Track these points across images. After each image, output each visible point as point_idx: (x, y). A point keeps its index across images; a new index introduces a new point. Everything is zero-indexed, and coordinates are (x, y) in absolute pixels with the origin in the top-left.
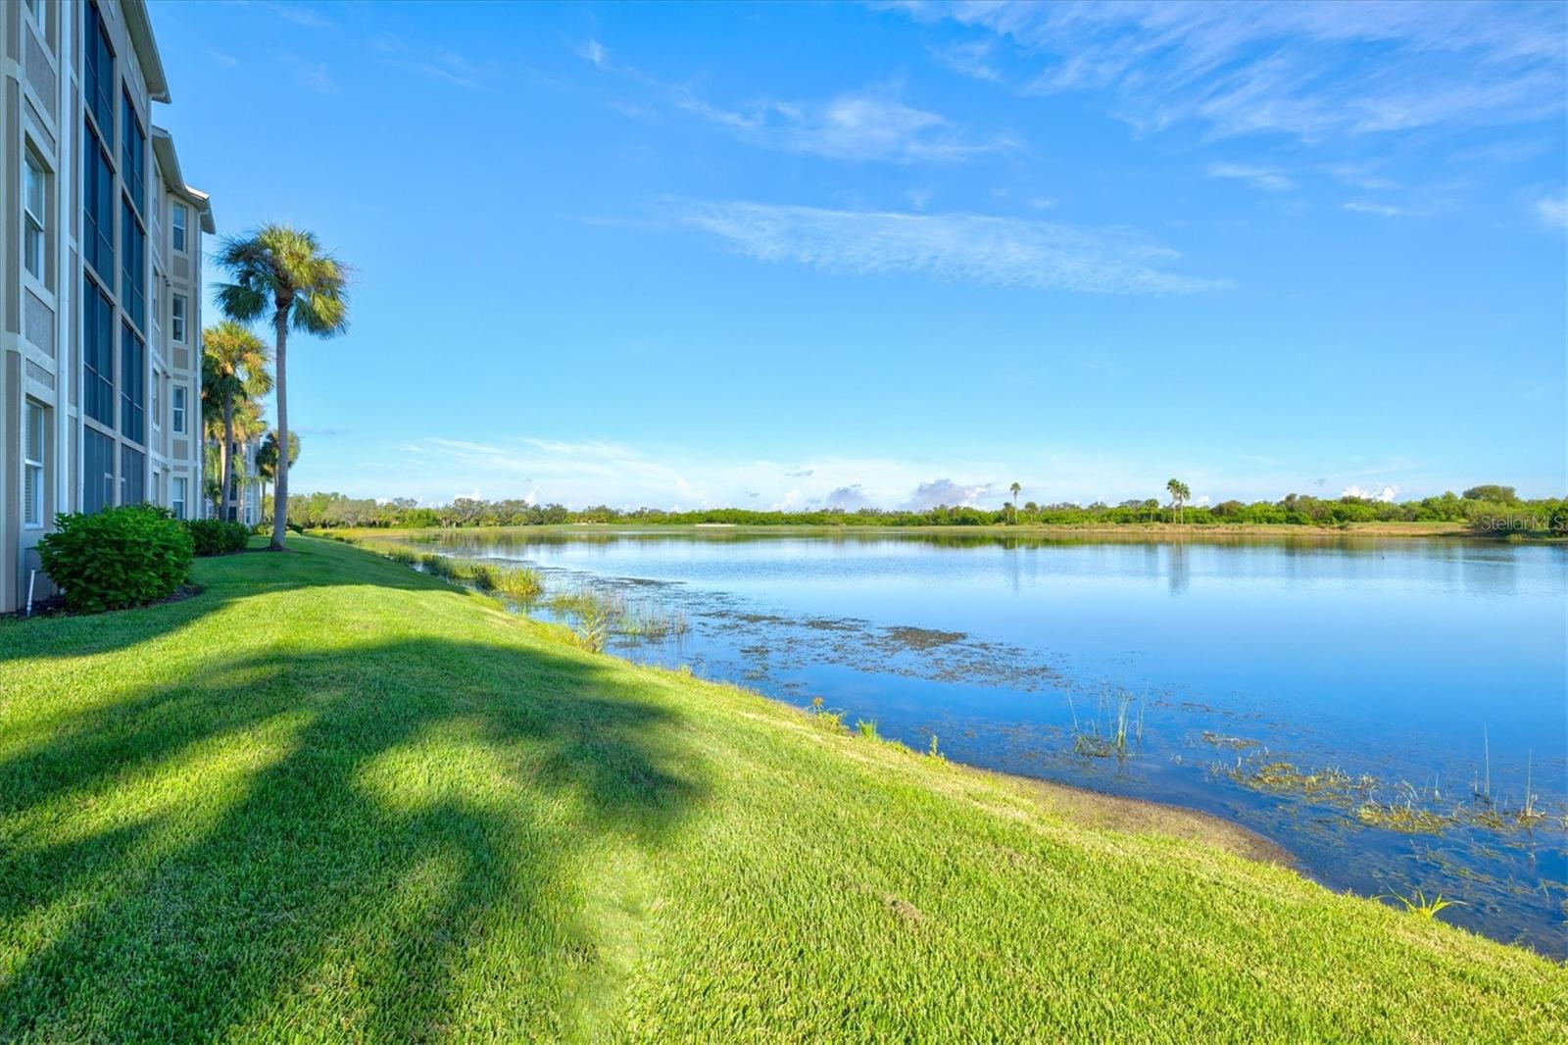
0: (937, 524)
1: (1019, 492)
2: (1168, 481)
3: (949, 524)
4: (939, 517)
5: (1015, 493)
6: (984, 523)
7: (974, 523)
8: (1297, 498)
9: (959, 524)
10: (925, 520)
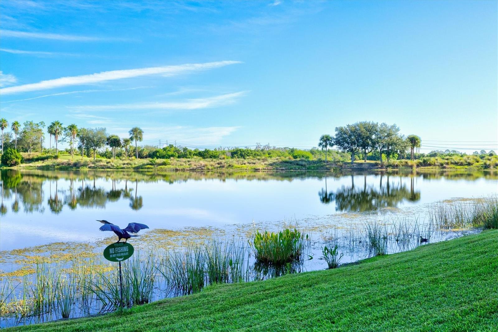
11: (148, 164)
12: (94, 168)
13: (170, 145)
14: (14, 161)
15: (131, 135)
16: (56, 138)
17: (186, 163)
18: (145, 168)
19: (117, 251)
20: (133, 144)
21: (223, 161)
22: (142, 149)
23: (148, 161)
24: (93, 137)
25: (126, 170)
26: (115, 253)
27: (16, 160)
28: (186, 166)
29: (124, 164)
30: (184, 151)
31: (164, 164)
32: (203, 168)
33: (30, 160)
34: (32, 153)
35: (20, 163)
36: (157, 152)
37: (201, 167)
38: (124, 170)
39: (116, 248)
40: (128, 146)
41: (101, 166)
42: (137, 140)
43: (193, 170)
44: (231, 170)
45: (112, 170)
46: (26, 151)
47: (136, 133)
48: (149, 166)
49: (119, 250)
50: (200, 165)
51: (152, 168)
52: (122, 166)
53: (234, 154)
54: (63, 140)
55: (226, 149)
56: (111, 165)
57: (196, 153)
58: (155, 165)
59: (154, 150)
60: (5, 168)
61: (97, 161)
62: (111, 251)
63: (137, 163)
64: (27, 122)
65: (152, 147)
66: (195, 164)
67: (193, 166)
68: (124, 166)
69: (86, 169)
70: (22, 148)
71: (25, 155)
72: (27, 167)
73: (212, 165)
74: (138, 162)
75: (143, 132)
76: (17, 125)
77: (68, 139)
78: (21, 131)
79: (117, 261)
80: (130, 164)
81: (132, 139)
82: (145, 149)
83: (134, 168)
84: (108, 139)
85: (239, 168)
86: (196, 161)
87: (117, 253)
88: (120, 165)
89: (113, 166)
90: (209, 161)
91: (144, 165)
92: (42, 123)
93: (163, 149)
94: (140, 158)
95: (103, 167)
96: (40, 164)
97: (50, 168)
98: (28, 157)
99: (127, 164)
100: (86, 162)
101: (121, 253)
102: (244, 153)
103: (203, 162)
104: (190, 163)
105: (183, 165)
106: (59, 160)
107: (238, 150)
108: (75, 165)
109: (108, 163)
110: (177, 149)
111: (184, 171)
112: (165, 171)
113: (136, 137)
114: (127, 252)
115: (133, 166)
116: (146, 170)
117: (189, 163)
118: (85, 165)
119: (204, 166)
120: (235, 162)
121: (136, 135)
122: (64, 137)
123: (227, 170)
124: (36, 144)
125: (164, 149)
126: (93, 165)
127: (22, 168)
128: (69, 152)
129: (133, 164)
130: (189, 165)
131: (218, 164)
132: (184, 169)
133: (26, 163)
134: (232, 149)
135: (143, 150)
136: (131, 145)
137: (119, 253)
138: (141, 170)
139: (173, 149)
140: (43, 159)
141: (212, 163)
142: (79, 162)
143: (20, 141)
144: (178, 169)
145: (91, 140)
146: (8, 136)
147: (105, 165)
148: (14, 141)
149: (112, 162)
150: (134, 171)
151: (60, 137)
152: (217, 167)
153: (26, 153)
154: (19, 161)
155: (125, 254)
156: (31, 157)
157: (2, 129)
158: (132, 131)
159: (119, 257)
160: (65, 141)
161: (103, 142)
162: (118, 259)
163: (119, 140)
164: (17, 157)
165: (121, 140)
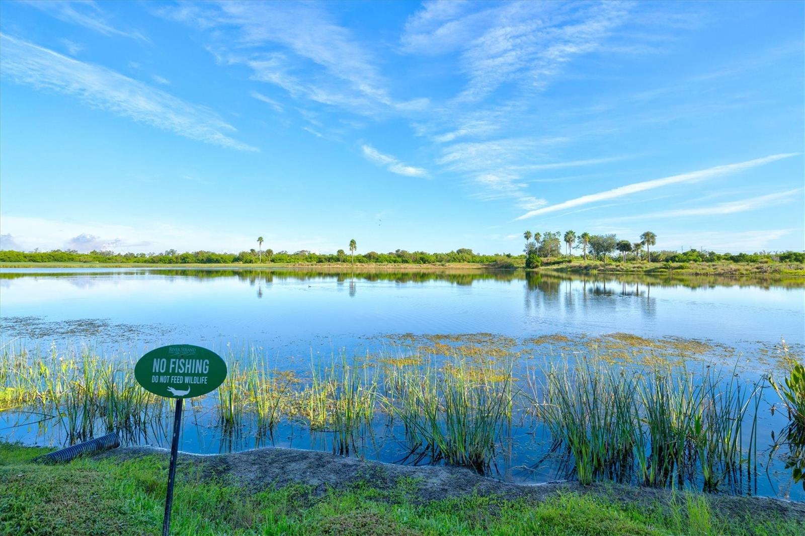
0: (185, 263)
1: (262, 243)
2: (351, 240)
3: (196, 262)
4: (187, 258)
5: (260, 243)
6: (225, 262)
7: (217, 261)
8: (401, 251)
9: (205, 263)
10: (175, 260)
11: (660, 268)
12: (603, 270)
13: (692, 250)
14: (535, 264)
15: (643, 240)
16: (570, 245)
17: (709, 267)
18: (658, 272)
19: (174, 369)
20: (645, 248)
21: (765, 265)
22: (658, 254)
23: (662, 265)
24: (603, 243)
25: (637, 273)
26: (167, 373)
27: (537, 263)
28: (711, 270)
29: (634, 267)
30: (710, 256)
31: (681, 268)
32: (734, 273)
33: (547, 264)
34: (550, 258)
35: (540, 266)
36: (675, 257)
37: (730, 272)
38: (634, 273)
39: (172, 360)
40: (639, 250)
41: (610, 269)
42: (649, 244)
43: (720, 275)
44: (778, 276)
45: (621, 273)
46: (546, 256)
47: (649, 238)
48: (662, 270)
49: (179, 367)
50: (729, 269)
51: (666, 272)
52: (632, 269)
53: (784, 258)
54: (577, 247)
55: (773, 253)
56: (621, 268)
57: (726, 257)
58: (670, 268)
59: (673, 255)
60: (528, 270)
61: (606, 265)
62: (158, 365)
63: (648, 266)
64: (546, 233)
65: (670, 252)
66: (722, 268)
67: (720, 271)
68: (635, 269)
69: (595, 272)
70: (543, 254)
71: (544, 260)
72: (544, 269)
73: (747, 270)
74: (650, 265)
75: (656, 236)
76: (538, 236)
77: (582, 246)
78: (542, 240)
79: (171, 395)
80: (641, 268)
81: (643, 243)
82: (662, 254)
83: (645, 272)
84: (618, 244)
85: (791, 273)
86: (723, 265)
87: (173, 374)
88: (630, 268)
89: (623, 269)
90: (744, 265)
91: (657, 268)
92: (558, 233)
93: (683, 253)
94: (653, 262)
95: (612, 270)
96: (556, 267)
97: (564, 271)
98: (546, 261)
99: (638, 267)
100: (596, 265)
101: (184, 375)
102: (801, 258)
103: (733, 266)
104: (716, 267)
105: (705, 269)
106: (572, 264)
107: (791, 254)
108: (586, 268)
109: (617, 266)
110: (701, 254)
111: (707, 276)
112: (683, 274)
113: (648, 241)
114: (202, 374)
115: (644, 269)
116: (659, 273)
117: (714, 267)
118: (595, 267)
119: (735, 271)
120: (784, 267)
121: (648, 239)
122: (578, 244)
123: (771, 276)
124: (554, 251)
125: (685, 254)
126: (603, 268)
127: (541, 270)
128: (583, 257)
129: (644, 268)
130: (714, 269)
131: (757, 268)
132: (707, 273)
133: (545, 266)
134: (782, 253)
135: (660, 255)
136: (642, 249)
137: (178, 374)
138: (653, 273)
139: (695, 254)
140: (558, 263)
141: (747, 267)
142: (591, 265)
143: (541, 249)
144: (699, 273)
145: (601, 245)
146: (532, 245)
147: (614, 269)
148: (536, 248)
149: (622, 265)
150: (645, 275)
151: (574, 245)
152: (756, 272)
153: (546, 258)
154: (539, 264)
155: (196, 381)
156: (549, 261)
157: (528, 239)
158: (644, 235)
159: (178, 387)
160: (579, 248)
161: (613, 247)
162: (172, 390)
163: (630, 245)
164: (537, 261)
165: (631, 244)
